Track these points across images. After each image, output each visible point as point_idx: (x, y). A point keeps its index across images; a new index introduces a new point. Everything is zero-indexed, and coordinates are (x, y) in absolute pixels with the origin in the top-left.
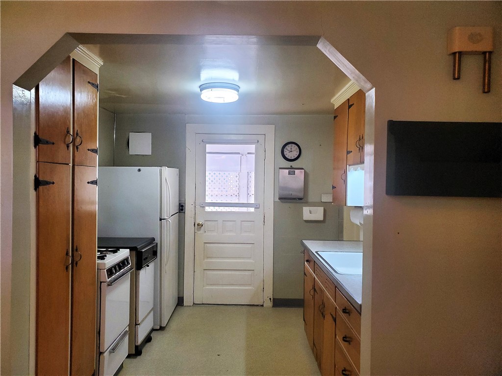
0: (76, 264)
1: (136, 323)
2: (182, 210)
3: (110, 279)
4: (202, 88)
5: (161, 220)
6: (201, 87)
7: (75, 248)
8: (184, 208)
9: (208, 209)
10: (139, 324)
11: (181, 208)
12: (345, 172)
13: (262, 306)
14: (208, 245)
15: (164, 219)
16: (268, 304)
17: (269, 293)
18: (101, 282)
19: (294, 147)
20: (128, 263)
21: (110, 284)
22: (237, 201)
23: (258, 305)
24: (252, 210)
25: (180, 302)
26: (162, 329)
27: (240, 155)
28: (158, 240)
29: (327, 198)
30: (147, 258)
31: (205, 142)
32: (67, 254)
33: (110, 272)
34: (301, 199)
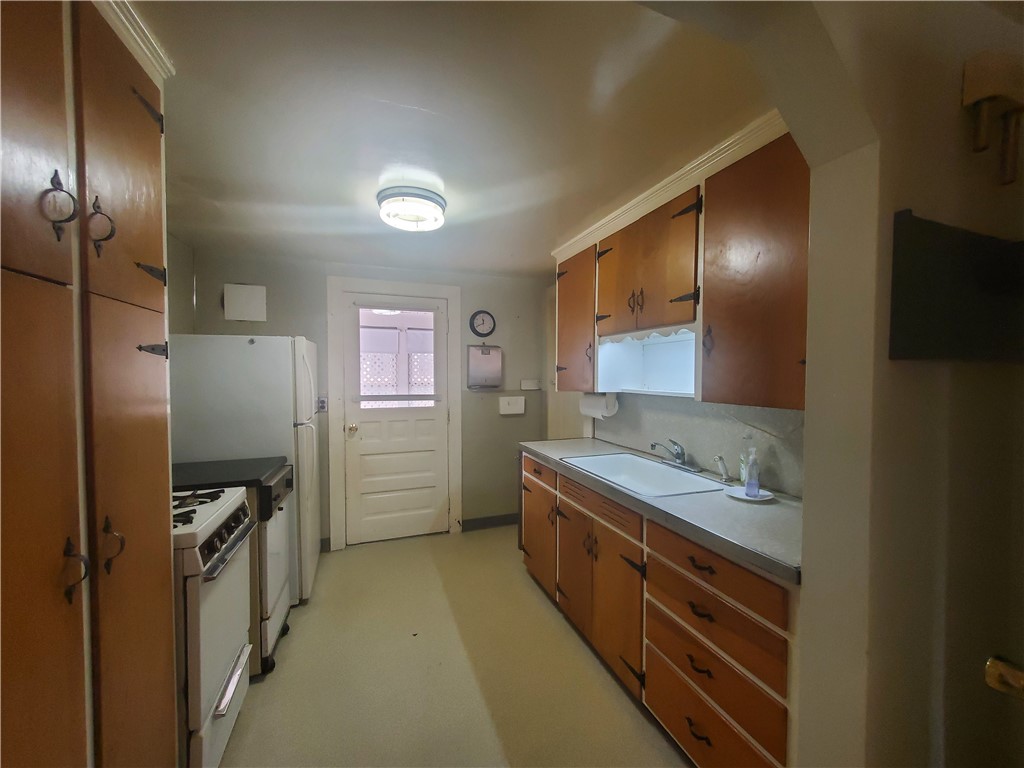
0: (108, 565)
1: (261, 618)
2: (323, 407)
3: (209, 564)
4: (383, 196)
5: (296, 425)
6: (381, 196)
7: (100, 524)
8: (325, 405)
9: (364, 405)
10: (268, 619)
11: (322, 406)
12: (592, 346)
13: (448, 532)
14: (367, 458)
15: (302, 424)
16: (456, 529)
17: (457, 513)
18: (186, 578)
19: (487, 318)
20: (246, 515)
21: (209, 578)
22: (394, 393)
23: (441, 533)
24: (431, 403)
25: (325, 546)
26: (303, 602)
27: (397, 331)
28: (292, 460)
29: (528, 385)
30: (278, 496)
31: (358, 305)
32: (70, 550)
33: (209, 548)
34: (496, 387)
